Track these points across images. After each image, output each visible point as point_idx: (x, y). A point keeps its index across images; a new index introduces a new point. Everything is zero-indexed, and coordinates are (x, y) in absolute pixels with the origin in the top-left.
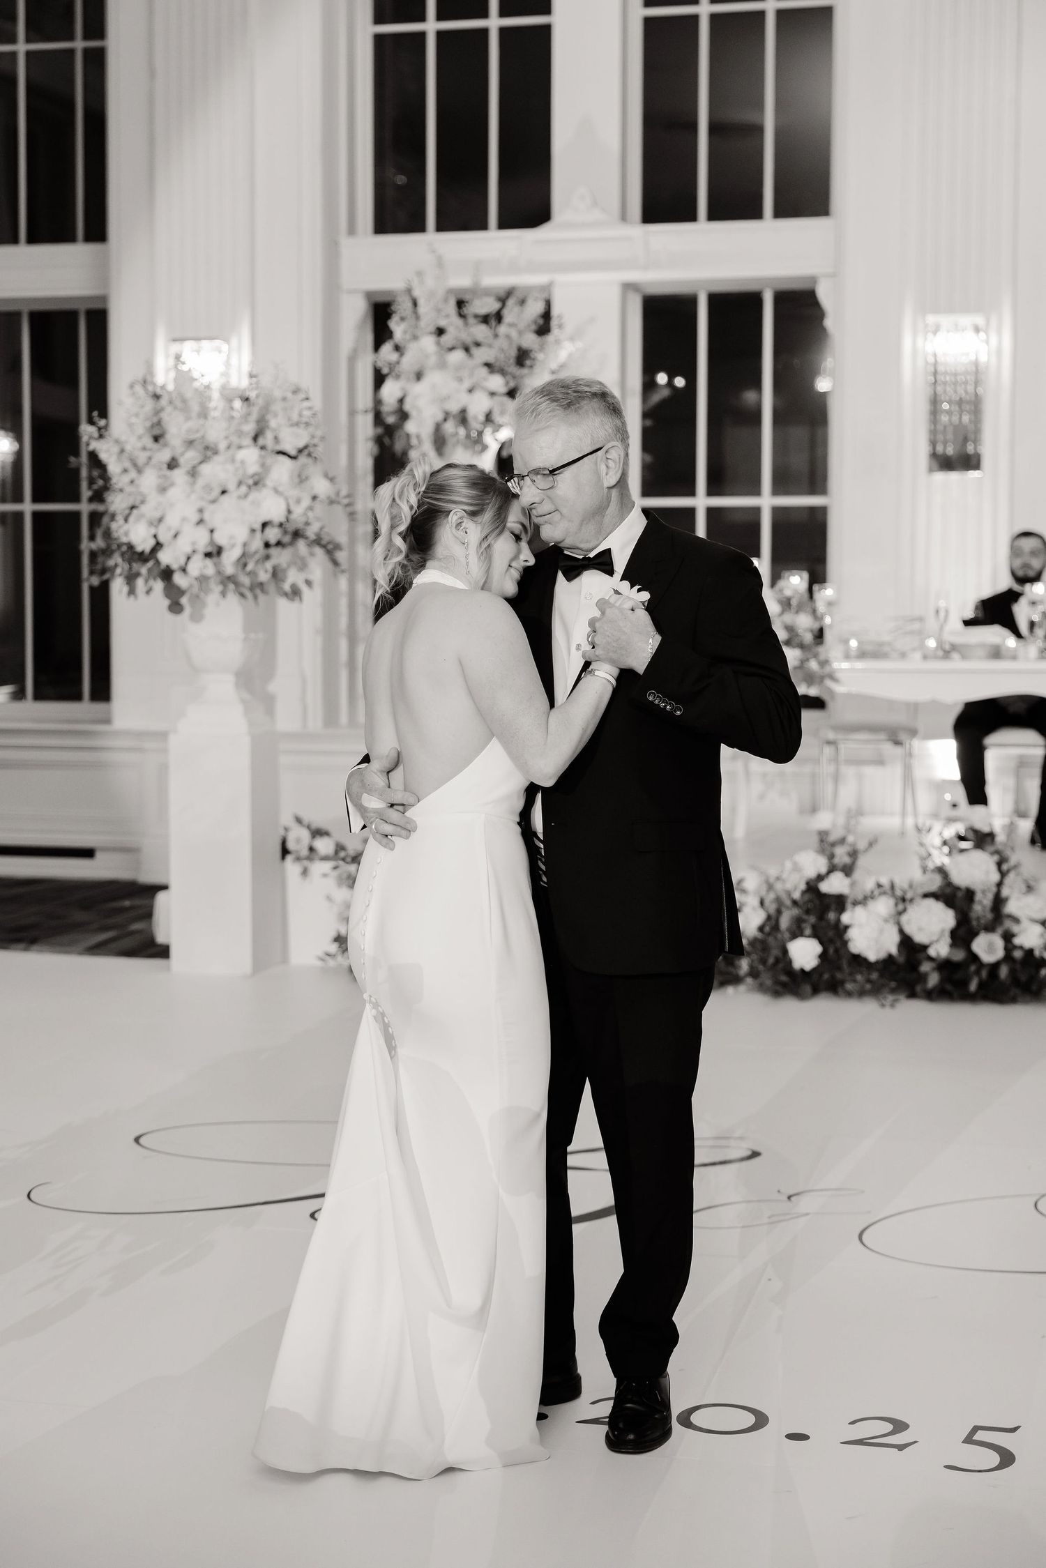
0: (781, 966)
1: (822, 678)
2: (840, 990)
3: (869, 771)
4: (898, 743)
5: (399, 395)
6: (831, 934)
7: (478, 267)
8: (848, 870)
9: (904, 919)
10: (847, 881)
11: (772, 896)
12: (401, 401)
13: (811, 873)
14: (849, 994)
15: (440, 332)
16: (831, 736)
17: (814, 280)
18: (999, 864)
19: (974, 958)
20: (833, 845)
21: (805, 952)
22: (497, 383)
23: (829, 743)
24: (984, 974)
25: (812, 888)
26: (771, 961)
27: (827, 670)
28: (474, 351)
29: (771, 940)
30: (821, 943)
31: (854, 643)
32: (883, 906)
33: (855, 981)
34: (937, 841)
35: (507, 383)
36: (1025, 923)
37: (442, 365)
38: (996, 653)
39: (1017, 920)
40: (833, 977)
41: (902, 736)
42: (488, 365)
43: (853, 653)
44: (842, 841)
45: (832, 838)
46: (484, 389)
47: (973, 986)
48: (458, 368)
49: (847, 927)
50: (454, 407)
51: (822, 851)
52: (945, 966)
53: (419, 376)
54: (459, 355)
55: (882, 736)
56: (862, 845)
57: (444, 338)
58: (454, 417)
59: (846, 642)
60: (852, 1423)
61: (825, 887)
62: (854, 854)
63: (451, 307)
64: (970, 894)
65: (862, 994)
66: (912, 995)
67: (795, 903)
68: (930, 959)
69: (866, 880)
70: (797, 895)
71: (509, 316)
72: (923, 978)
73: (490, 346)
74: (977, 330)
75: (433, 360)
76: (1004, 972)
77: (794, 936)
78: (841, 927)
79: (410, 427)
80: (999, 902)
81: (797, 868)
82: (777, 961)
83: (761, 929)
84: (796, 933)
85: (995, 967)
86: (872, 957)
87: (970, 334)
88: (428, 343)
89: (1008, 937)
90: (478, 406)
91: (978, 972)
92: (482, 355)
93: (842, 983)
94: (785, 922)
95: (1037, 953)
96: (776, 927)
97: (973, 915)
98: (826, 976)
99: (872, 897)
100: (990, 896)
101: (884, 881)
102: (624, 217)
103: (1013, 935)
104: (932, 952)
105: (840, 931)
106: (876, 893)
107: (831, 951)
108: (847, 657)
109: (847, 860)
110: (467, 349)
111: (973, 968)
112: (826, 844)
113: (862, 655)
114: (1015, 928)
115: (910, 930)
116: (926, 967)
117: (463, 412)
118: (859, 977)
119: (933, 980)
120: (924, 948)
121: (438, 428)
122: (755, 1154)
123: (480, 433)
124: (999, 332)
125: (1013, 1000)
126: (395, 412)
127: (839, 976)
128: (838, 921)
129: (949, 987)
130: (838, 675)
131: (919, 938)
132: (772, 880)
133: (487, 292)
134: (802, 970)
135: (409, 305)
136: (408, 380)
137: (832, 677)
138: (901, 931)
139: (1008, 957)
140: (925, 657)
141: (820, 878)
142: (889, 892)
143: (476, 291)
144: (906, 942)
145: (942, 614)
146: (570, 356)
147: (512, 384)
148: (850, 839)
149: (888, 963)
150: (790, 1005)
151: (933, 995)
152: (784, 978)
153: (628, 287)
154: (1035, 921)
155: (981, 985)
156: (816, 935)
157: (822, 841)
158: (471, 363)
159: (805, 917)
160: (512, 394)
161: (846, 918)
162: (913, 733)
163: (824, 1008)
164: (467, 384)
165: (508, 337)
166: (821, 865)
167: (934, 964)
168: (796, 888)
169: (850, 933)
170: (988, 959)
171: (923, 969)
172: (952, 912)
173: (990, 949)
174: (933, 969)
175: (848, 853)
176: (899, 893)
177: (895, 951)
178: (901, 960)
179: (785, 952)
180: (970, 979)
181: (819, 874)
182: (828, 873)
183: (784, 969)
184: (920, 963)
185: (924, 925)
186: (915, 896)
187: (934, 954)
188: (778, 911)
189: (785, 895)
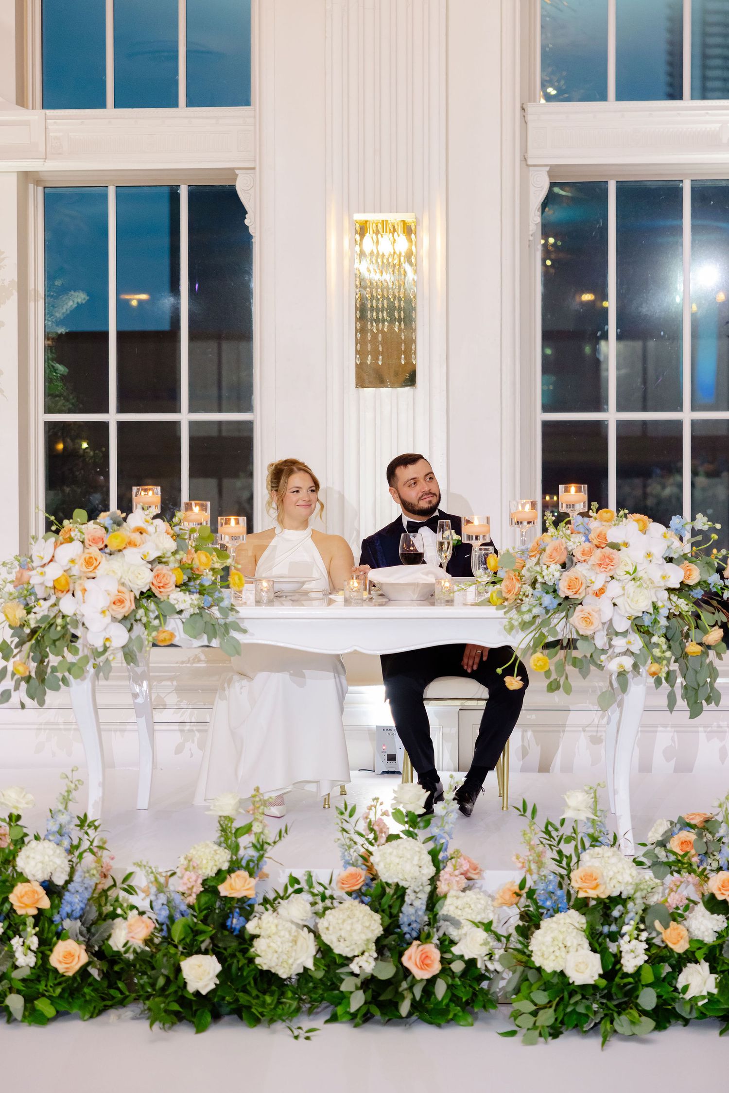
0: (172, 989)
1: (227, 627)
2: (244, 1015)
6: (234, 944)
8: (253, 869)
10: (253, 882)
11: (163, 899)
13: (210, 871)
14: (256, 1021)
17: (233, 174)
18: (434, 854)
19: (407, 972)
20: (238, 832)
21: (201, 972)
24: (418, 992)
25: (210, 888)
26: (161, 982)
27: (231, 618)
29: (160, 955)
30: (221, 959)
32: (298, 907)
33: (263, 1005)
34: (362, 827)
36: (467, 927)
38: (429, 596)
39: (456, 924)
40: (237, 1000)
44: (248, 829)
45: (237, 824)
47: (405, 1008)
49: (254, 937)
52: (369, 983)
56: (271, 835)
61: (224, 890)
62: (260, 847)
64: (400, 892)
66: (334, 1018)
67: (189, 908)
68: (353, 974)
69: (276, 873)
70: (192, 898)
72: (343, 998)
74: (408, 230)
76: (440, 989)
77: (189, 952)
78: (247, 937)
80: (433, 900)
81: (191, 865)
82: (168, 981)
83: (148, 942)
84: (191, 946)
85: (431, 982)
87: (400, 234)
89: (446, 944)
91: (411, 988)
93: (249, 1006)
94: (177, 933)
95: (480, 965)
96: (168, 940)
97: (403, 919)
98: (227, 999)
99: (285, 897)
100: (424, 897)
101: (299, 874)
102: (21, 101)
103: (453, 943)
104: (354, 967)
105: (246, 941)
106: (290, 890)
108: (258, 602)
109: (252, 853)
111: (404, 985)
114: (454, 933)
115: (326, 938)
116: (348, 985)
118: (268, 999)
119: (357, 1001)
120: (347, 960)
124: (431, 231)
125: (453, 1021)
127: (243, 998)
128: (243, 929)
129: (375, 1011)
130: (245, 625)
131: (339, 949)
132: (162, 880)
134: (197, 993)
137: (237, 626)
138: (318, 939)
139: (446, 970)
141: (221, 876)
142: (306, 888)
144: (324, 953)
148: (257, 828)
149: (305, 975)
150: (184, 1038)
151: (357, 1019)
152: (176, 1007)
153: (26, 177)
154: (477, 924)
155: (417, 1005)
156: (214, 950)
157: (223, 830)
159: (201, 927)
161: (251, 927)
163: (225, 1038)
166: (223, 859)
167: (358, 981)
168: (191, 889)
169: (259, 946)
170: (422, 974)
171: (343, 988)
172: (377, 917)
173: (424, 963)
174: (357, 989)
175: (254, 846)
176: (318, 889)
177: (310, 965)
178: (320, 975)
179: (178, 970)
180: (403, 998)
181: (219, 872)
182: (230, 871)
183: (176, 992)
184: (342, 980)
185: (343, 934)
186: (338, 893)
187: (357, 971)
188: (171, 919)
189: (178, 898)
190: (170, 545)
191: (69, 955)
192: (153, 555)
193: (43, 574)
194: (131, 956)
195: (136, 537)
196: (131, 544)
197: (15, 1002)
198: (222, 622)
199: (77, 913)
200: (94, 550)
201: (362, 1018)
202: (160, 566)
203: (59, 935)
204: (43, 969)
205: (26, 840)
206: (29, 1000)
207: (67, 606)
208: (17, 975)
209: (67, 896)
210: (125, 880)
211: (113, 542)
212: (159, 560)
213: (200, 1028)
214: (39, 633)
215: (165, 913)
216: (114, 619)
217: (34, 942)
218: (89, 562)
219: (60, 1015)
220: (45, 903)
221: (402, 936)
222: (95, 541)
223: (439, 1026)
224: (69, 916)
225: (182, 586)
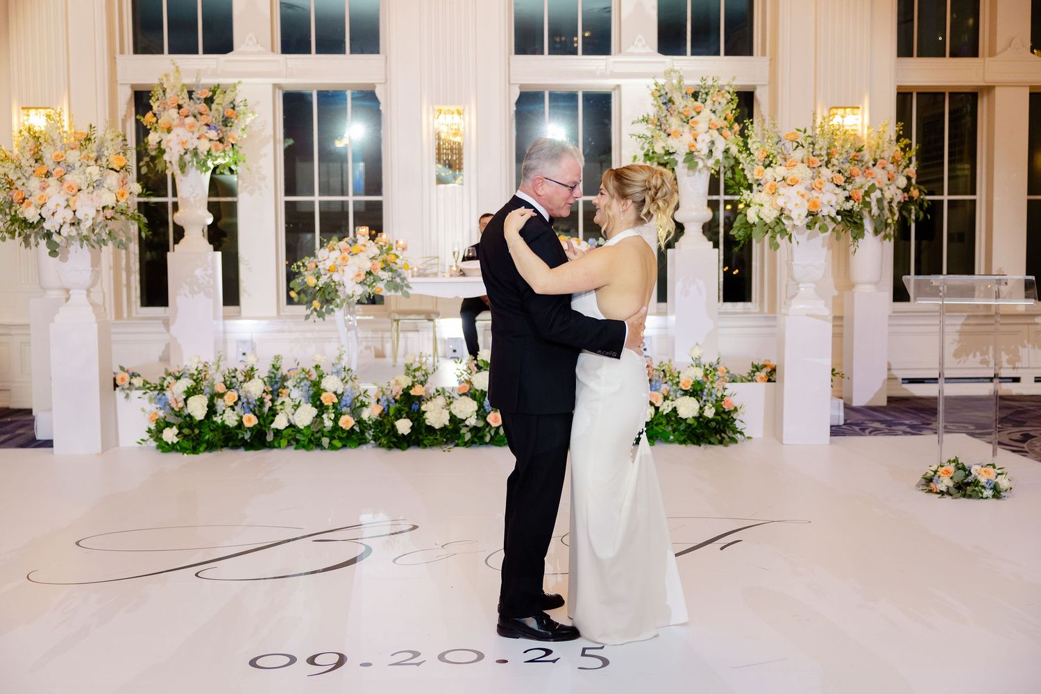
0: (391, 434)
2: (421, 444)
3: (410, 335)
4: (430, 320)
5: (158, 140)
6: (416, 416)
7: (198, 73)
8: (422, 383)
9: (452, 406)
10: (424, 389)
11: (385, 398)
12: (160, 142)
13: (405, 385)
14: (425, 446)
15: (180, 107)
16: (397, 317)
17: (374, 85)
19: (488, 424)
20: (414, 371)
21: (404, 426)
22: (213, 134)
23: (395, 320)
24: (493, 432)
25: (406, 394)
26: (387, 431)
27: (405, 282)
28: (199, 116)
29: (385, 421)
30: (412, 421)
31: (415, 269)
32: (441, 401)
33: (429, 439)
35: (218, 134)
37: (182, 125)
40: (418, 437)
41: (433, 317)
42: (207, 125)
43: (415, 274)
44: (419, 369)
45: (414, 368)
46: (206, 137)
47: (487, 439)
48: (192, 126)
49: (424, 412)
50: (191, 147)
51: (407, 374)
52: (475, 430)
53: (169, 130)
54: (190, 120)
55: (423, 317)
56: (430, 371)
57: (181, 110)
58: (190, 152)
59: (412, 268)
60: (525, 652)
61: (412, 392)
62: (426, 375)
63: (186, 95)
65: (432, 445)
66: (457, 445)
67: (396, 401)
68: (467, 426)
69: (431, 387)
70: (398, 397)
71: (217, 99)
72: (461, 437)
73: (208, 115)
74: (459, 113)
75: (176, 122)
77: (397, 419)
78: (421, 412)
79: (166, 157)
81: (397, 383)
82: (390, 431)
83: (380, 415)
84: (398, 416)
85: (498, 428)
86: (437, 426)
87: (456, 115)
88: (173, 112)
90: (204, 146)
91: (489, 432)
92: (204, 119)
93: (422, 440)
94: (392, 412)
96: (388, 414)
98: (413, 438)
99: (435, 397)
101: (440, 388)
102: (273, 50)
104: (467, 423)
105: (421, 414)
106: (436, 394)
107: (416, 424)
108: (413, 276)
109: (422, 379)
110: (195, 117)
111: (487, 430)
112: (409, 370)
113: (419, 276)
115: (454, 412)
116: (464, 430)
117: (196, 149)
118: (431, 437)
119: (468, 436)
120: (463, 421)
121: (181, 157)
122: (415, 527)
123: (205, 161)
124: (470, 114)
126: (155, 149)
127: (421, 437)
128: (420, 409)
129: (476, 440)
130: (411, 285)
131: (460, 416)
132: (384, 390)
133: (204, 86)
134: (403, 434)
135: (161, 92)
136: (163, 132)
137: (408, 286)
138: (450, 413)
140: (451, 276)
141: (409, 388)
142: (442, 394)
143: (197, 86)
144: (453, 418)
145: (456, 254)
146: (253, 121)
147: (221, 136)
148: (424, 368)
149: (444, 429)
150: (397, 453)
151: (466, 444)
152: (394, 440)
153: (276, 86)
155: (492, 438)
156: (408, 417)
157: (407, 369)
158: (198, 124)
159: (402, 408)
160: (221, 141)
161: (423, 408)
162: (438, 314)
163: (414, 453)
164: (197, 135)
165: (217, 110)
166: (409, 381)
167: (468, 429)
168: (397, 393)
169: (426, 415)
170: (494, 425)
171: (462, 432)
172: (475, 403)
173: (496, 421)
174: (468, 432)
175: (423, 375)
176: (447, 394)
177: (447, 423)
178: (451, 428)
179: (393, 427)
180: (486, 435)
181: (408, 387)
182: (413, 385)
183: (393, 435)
184: (461, 429)
185: (462, 410)
186: (456, 396)
187: (468, 424)
188: (388, 406)
189: (391, 398)
190: (378, 252)
191: (347, 422)
192: (371, 256)
193: (324, 264)
194: (371, 422)
195: (363, 248)
196: (361, 251)
197: (325, 441)
198: (401, 284)
199: (348, 405)
200: (346, 254)
201: (469, 444)
202: (374, 260)
203: (341, 414)
204: (336, 428)
205: (324, 375)
206: (332, 438)
207: (336, 277)
208: (325, 430)
209: (344, 398)
210: (365, 392)
211: (354, 249)
212: (373, 258)
213: (403, 449)
214: (323, 290)
215: (386, 403)
216: (357, 283)
217: (333, 416)
218: (344, 259)
219: (344, 446)
220: (336, 400)
221: (485, 410)
222: (345, 250)
223: (500, 446)
224: (345, 406)
225: (383, 269)
